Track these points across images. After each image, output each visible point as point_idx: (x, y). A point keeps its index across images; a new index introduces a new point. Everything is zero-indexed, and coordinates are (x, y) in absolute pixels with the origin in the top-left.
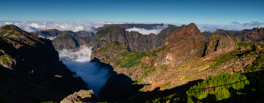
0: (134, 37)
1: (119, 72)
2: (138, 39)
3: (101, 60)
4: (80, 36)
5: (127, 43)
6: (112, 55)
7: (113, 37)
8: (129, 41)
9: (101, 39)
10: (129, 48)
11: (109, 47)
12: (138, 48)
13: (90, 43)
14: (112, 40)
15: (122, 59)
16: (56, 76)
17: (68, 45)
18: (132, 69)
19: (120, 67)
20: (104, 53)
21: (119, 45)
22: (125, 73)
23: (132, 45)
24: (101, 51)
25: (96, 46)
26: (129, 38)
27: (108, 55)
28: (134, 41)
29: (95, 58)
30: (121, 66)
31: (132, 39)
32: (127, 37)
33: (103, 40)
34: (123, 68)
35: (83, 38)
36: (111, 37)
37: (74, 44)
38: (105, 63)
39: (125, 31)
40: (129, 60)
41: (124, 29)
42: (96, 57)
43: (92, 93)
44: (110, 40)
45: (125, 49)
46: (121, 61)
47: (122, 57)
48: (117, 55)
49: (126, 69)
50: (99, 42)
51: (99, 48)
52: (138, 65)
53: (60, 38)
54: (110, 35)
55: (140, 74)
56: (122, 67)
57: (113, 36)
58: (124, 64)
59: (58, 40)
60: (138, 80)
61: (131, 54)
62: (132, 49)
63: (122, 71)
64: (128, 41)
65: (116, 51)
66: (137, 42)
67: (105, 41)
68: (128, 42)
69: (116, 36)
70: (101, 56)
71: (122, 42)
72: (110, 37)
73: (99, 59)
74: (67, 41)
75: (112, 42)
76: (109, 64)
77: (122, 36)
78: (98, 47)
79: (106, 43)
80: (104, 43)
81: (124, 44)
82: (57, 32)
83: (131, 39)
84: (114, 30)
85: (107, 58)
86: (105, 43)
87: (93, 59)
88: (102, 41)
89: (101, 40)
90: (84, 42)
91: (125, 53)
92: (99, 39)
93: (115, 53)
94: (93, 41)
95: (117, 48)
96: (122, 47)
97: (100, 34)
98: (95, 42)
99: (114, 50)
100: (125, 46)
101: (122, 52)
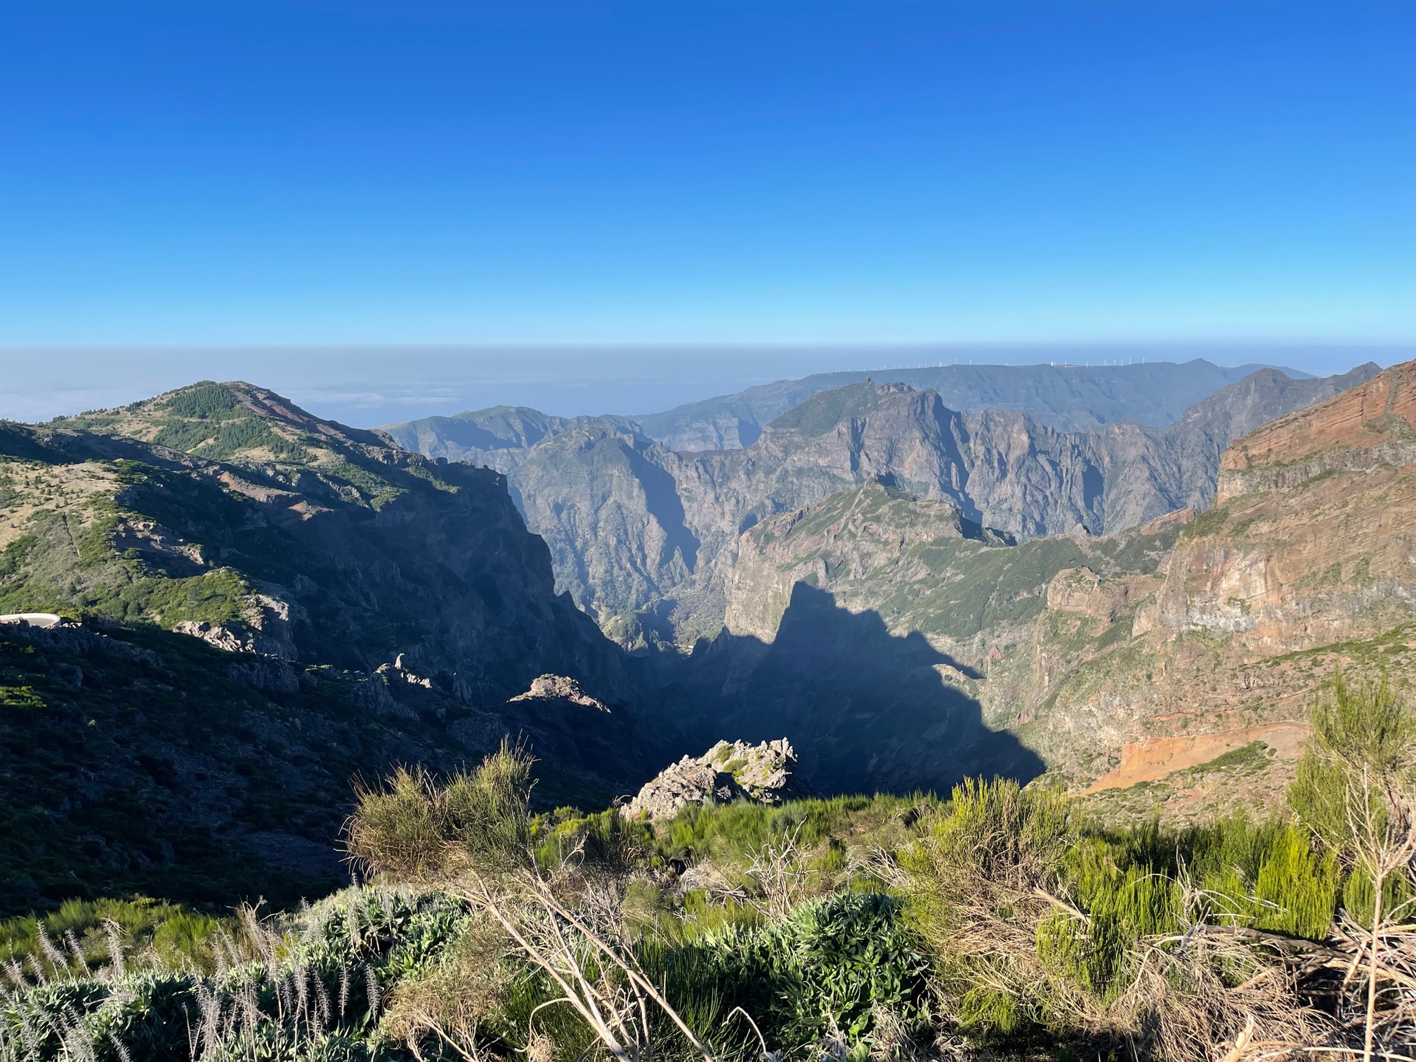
0: (1002, 448)
2: (1027, 464)
4: (675, 448)
5: (954, 481)
6: (865, 556)
7: (870, 447)
8: (973, 475)
9: (798, 459)
11: (845, 508)
12: (1026, 517)
13: (733, 484)
14: (865, 464)
15: (921, 581)
17: (604, 499)
18: (983, 641)
20: (814, 542)
21: (906, 497)
24: (795, 531)
25: (768, 503)
27: (838, 558)
28: (997, 473)
31: (989, 462)
33: (810, 465)
35: (690, 456)
36: (860, 447)
37: (636, 492)
40: (967, 591)
41: (939, 400)
44: (848, 465)
45: (941, 518)
46: (917, 594)
47: (924, 571)
48: (896, 556)
50: (782, 477)
52: (1024, 622)
53: (553, 460)
54: (847, 438)
57: (868, 443)
59: (544, 470)
61: (984, 550)
65: (885, 532)
66: (1023, 480)
67: (819, 472)
70: (800, 561)
71: (926, 476)
72: (848, 446)
74: (594, 477)
75: (865, 476)
77: (922, 440)
78: (779, 507)
79: (827, 484)
80: (815, 483)
81: (934, 493)
82: (534, 427)
83: (979, 461)
84: (874, 408)
85: (834, 571)
86: (818, 484)
88: (800, 472)
89: (798, 464)
90: (696, 479)
91: (940, 544)
92: (785, 460)
93: (881, 543)
94: (749, 474)
95: (892, 511)
96: (927, 506)
97: (793, 430)
98: (759, 481)
99: (874, 527)
100: (941, 501)
101: (925, 537)
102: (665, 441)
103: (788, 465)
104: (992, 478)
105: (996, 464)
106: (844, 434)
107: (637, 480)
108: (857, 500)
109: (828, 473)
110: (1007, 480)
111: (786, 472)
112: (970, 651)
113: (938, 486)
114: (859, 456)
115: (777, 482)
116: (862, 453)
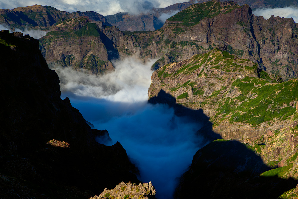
0: (279, 35)
1: (227, 134)
2: (291, 42)
3: (179, 97)
4: (122, 29)
5: (256, 50)
6: (211, 85)
7: (216, 32)
8: (264, 47)
9: (181, 37)
10: (262, 67)
11: (203, 62)
12: (288, 68)
13: (150, 48)
14: (213, 40)
15: (237, 98)
16: (53, 142)
17: (87, 53)
18: (265, 127)
19: (231, 121)
20: (187, 77)
21: (231, 57)
22: (246, 140)
23: (270, 60)
24: (179, 71)
25: (166, 58)
26: (263, 36)
27: (198, 85)
28: (276, 47)
29: (162, 92)
30: (235, 118)
31: (272, 41)
32: (256, 35)
33: (187, 40)
34: (240, 123)
35: (129, 33)
36: (211, 32)
37: (102, 50)
38: (189, 106)
39: (252, 17)
40: (258, 103)
41: (250, 11)
42: (164, 88)
43: (151, 192)
44: (205, 40)
45: (248, 68)
46: (234, 104)
47: (239, 93)
48: (226, 85)
49: (247, 127)
50: (174, 45)
51: (174, 64)
52: (284, 119)
53: (62, 33)
54: (206, 27)
55: (288, 146)
56: (238, 121)
57: (215, 30)
58: (242, 113)
59: (58, 38)
60: (282, 165)
61: (267, 84)
62: (269, 71)
63: (235, 133)
64: (259, 46)
65: (222, 73)
66: (288, 51)
67: (191, 43)
68: (259, 50)
69: (226, 29)
70: (180, 86)
71: (242, 47)
72: (206, 31)
73: (173, 94)
74: (82, 42)
75: (213, 46)
76: (201, 111)
77: (241, 30)
78: (171, 59)
79: (195, 49)
80: (189, 49)
81: (245, 55)
82: (53, 16)
83: (268, 41)
84: (219, 13)
85: (196, 92)
86: (191, 49)
87: (156, 94)
88: (183, 43)
89: (182, 40)
90: (132, 45)
91: (247, 80)
92: (175, 37)
93: (219, 79)
94: (158, 43)
95: (225, 64)
96: (242, 62)
97: (179, 22)
98: (162, 47)
99: (216, 71)
100: (248, 60)
101: (240, 77)
102: (117, 26)
103: (176, 40)
104: (274, 49)
105: (276, 42)
106: (204, 25)
107: (103, 44)
108: (208, 58)
109: (195, 44)
110: (281, 50)
111: (175, 43)
112: (258, 131)
113: (248, 52)
114: (210, 36)
115: (171, 47)
116: (212, 35)
